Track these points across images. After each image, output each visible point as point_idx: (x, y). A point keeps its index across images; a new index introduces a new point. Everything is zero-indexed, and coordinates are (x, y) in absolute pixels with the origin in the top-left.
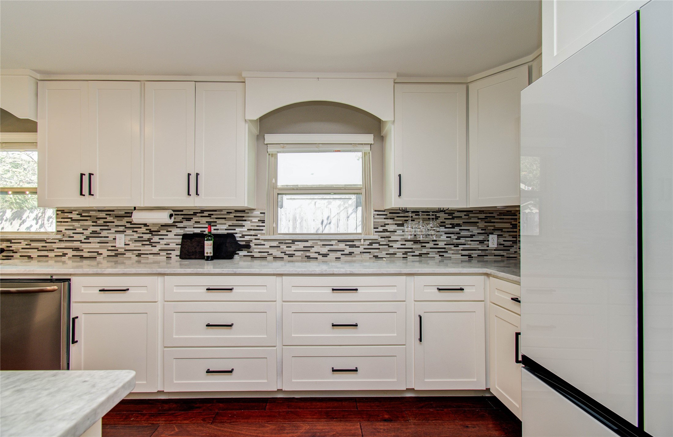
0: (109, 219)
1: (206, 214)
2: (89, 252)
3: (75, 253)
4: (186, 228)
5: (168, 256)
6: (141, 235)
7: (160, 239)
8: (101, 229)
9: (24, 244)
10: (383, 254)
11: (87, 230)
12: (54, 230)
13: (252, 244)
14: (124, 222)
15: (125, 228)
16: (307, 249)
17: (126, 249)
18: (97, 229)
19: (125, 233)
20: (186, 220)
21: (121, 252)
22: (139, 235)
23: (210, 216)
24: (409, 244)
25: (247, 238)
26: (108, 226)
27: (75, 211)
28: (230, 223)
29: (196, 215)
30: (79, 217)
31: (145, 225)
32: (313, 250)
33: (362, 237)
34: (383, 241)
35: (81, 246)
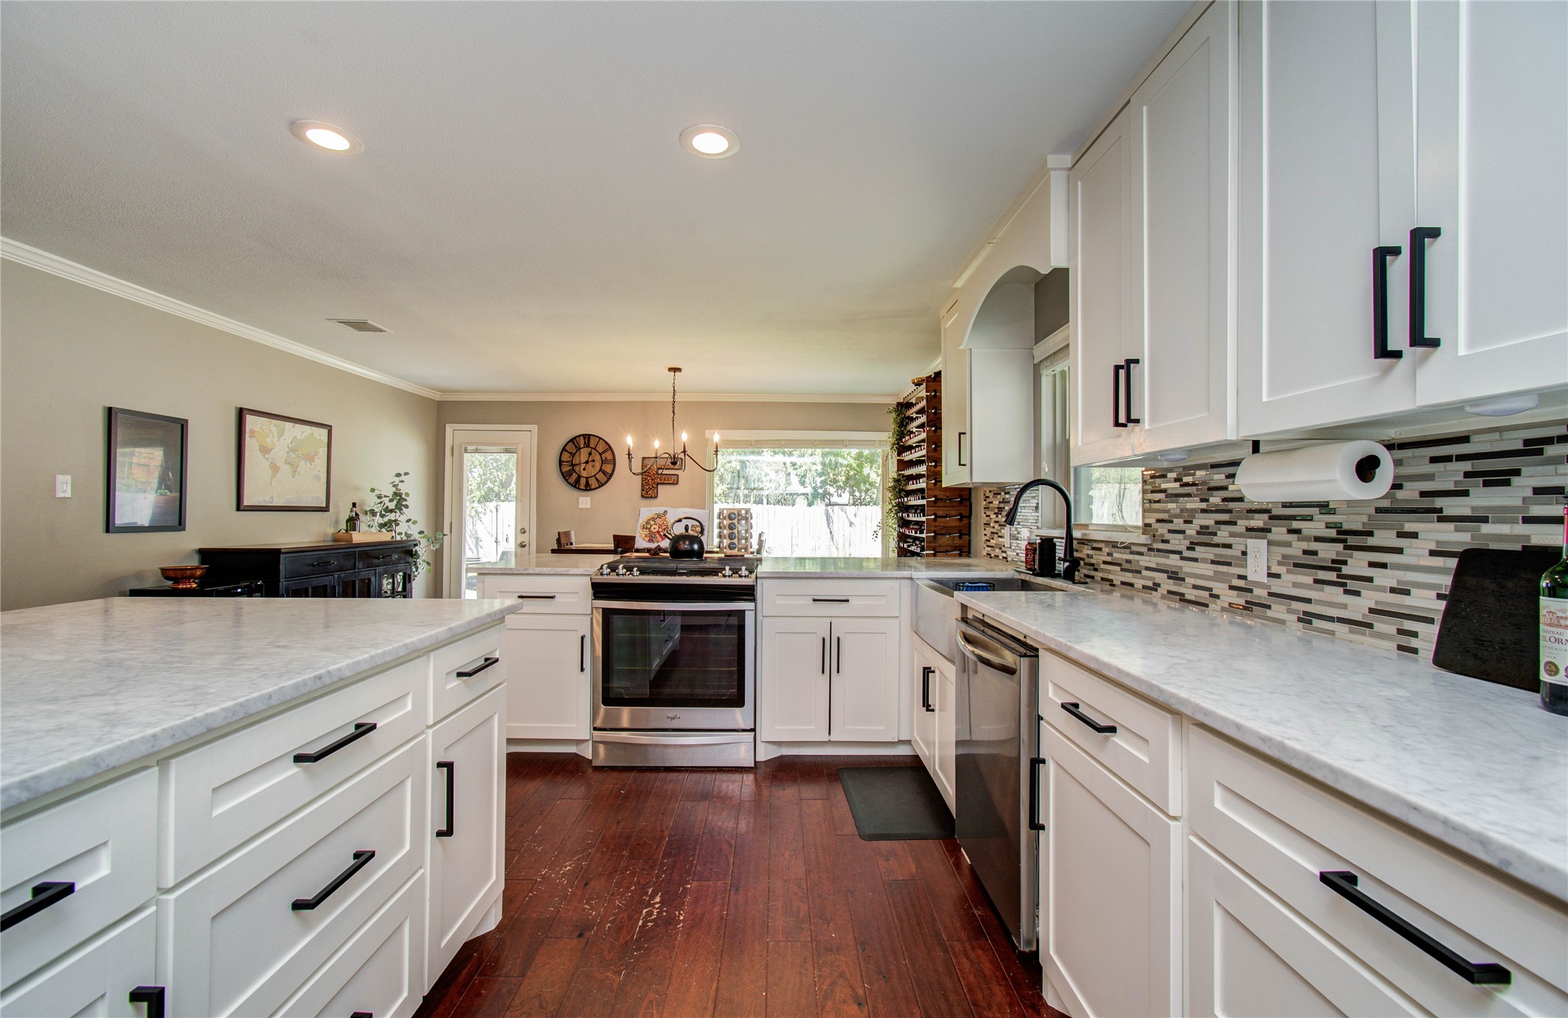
2: (1195, 587)
3: (1172, 585)
4: (1485, 520)
5: (1405, 640)
6: (1314, 546)
7: (1372, 565)
8: (1217, 523)
9: (1105, 553)
11: (1190, 522)
12: (1140, 523)
15: (1271, 518)
17: (1274, 590)
19: (1270, 536)
20: (1486, 484)
21: (1260, 597)
22: (1305, 545)
26: (1230, 511)
27: (1171, 470)
29: (1540, 452)
30: (1177, 487)
31: (1324, 507)
35: (1181, 567)
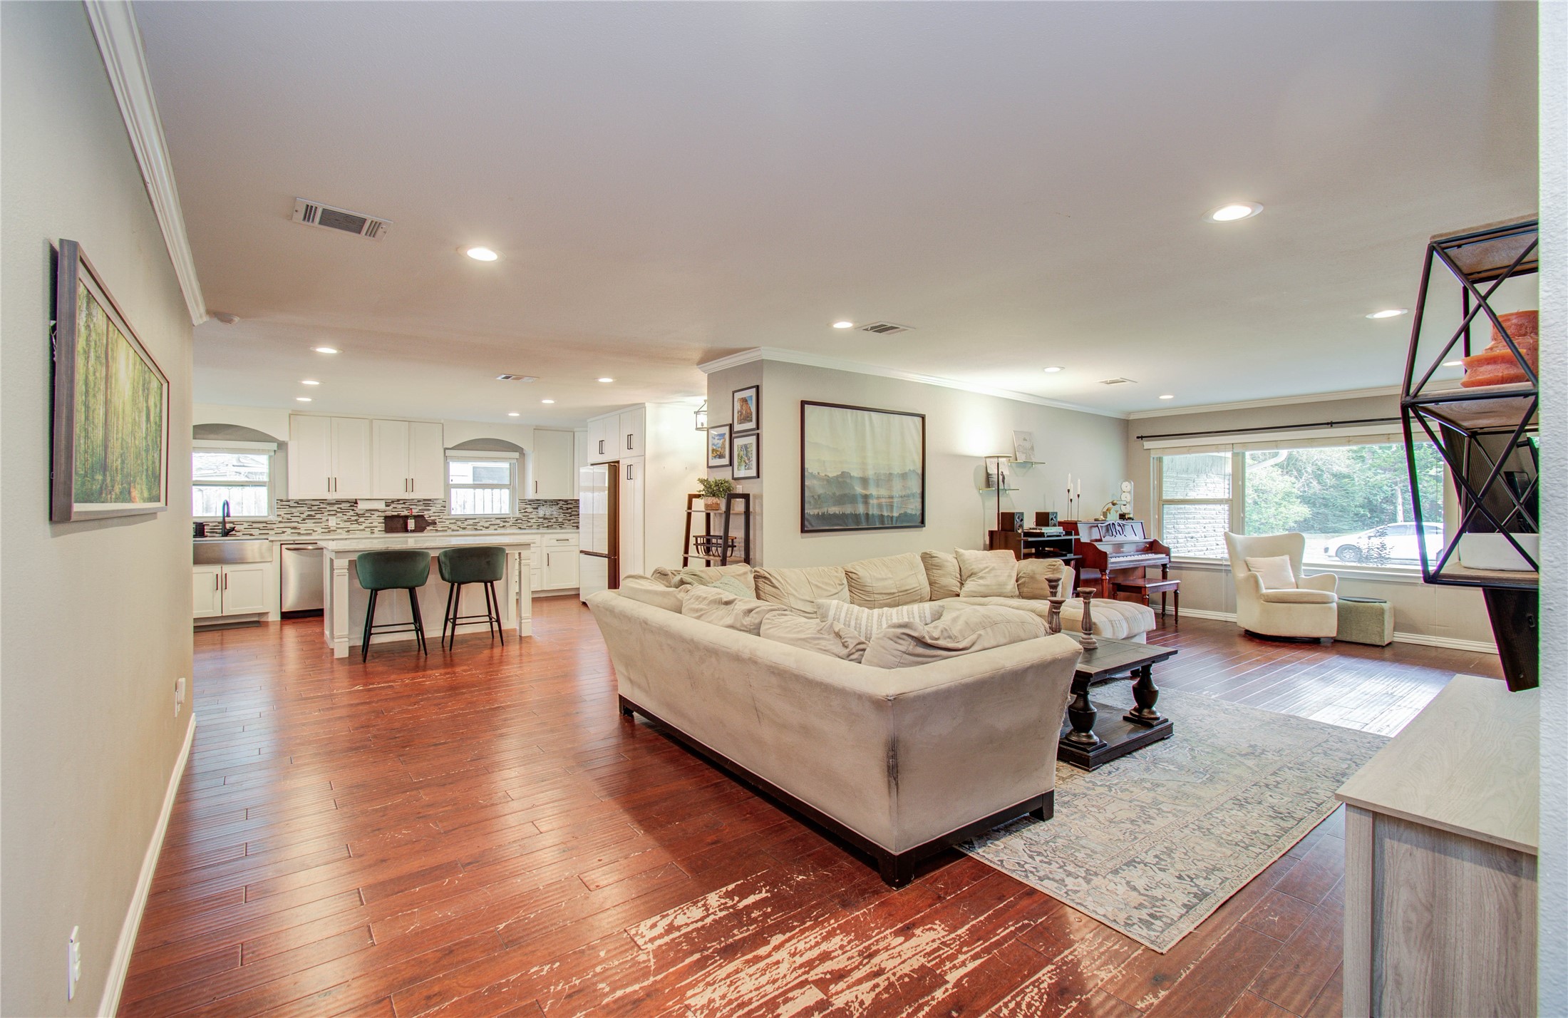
0: (322, 506)
1: (401, 502)
2: (305, 530)
3: (293, 531)
4: (386, 511)
5: (372, 531)
6: (350, 517)
7: (365, 519)
9: (246, 525)
10: (524, 526)
11: (303, 514)
12: (274, 515)
13: (437, 521)
14: (335, 507)
15: (337, 512)
16: (475, 524)
17: (338, 527)
18: (313, 513)
21: (333, 529)
22: (348, 517)
23: (404, 503)
24: (541, 520)
25: (432, 518)
28: (420, 508)
29: (394, 503)
30: (296, 505)
32: (479, 524)
33: (511, 516)
34: (524, 519)
35: (298, 526)
